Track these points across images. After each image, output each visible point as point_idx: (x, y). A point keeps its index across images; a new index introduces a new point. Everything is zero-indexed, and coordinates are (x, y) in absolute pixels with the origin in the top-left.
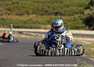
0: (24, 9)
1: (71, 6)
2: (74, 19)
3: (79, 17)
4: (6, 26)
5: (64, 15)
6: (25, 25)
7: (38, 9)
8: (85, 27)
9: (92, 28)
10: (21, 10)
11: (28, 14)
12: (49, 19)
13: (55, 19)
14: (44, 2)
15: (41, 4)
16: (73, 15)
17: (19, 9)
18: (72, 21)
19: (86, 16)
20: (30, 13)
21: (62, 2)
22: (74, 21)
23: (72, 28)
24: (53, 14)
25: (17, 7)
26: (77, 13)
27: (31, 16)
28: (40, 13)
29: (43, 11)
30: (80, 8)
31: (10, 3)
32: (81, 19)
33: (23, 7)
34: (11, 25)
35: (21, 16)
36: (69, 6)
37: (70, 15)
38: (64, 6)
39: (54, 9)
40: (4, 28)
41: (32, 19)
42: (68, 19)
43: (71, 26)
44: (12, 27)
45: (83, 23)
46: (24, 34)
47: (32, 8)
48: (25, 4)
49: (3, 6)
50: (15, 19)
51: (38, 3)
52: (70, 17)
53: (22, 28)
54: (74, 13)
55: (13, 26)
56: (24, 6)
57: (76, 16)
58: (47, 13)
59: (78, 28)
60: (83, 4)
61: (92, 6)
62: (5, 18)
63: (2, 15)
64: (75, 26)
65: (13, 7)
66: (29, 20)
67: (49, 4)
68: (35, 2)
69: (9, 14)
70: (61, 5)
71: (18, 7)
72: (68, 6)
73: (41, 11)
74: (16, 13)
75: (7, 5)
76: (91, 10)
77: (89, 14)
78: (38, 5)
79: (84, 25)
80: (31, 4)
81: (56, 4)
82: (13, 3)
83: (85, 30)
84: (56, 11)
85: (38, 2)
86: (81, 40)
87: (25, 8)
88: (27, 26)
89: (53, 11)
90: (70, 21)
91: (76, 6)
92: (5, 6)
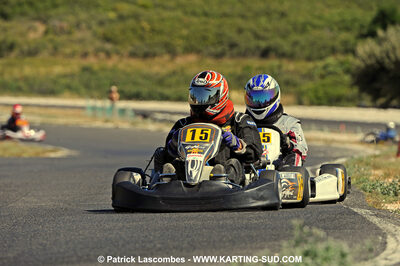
0: (158, 39)
1: (315, 27)
2: (323, 72)
3: (342, 63)
4: (95, 93)
5: (291, 57)
6: (160, 90)
7: (204, 38)
8: (360, 98)
9: (382, 101)
10: (148, 41)
11: (172, 53)
12: (239, 71)
13: (260, 68)
14: (225, 15)
15: (214, 22)
16: (321, 58)
17: (142, 38)
18: (317, 77)
19: (363, 61)
20: (179, 50)
21: (283, 15)
22: (322, 77)
23: (318, 102)
24: (253, 54)
25: (134, 30)
26: (333, 51)
27: (180, 61)
28: (212, 50)
29: (221, 43)
30: (344, 36)
31: (112, 15)
32: (347, 71)
33: (153, 30)
34: (114, 88)
35: (149, 61)
36: (309, 28)
37: (309, 59)
38: (290, 27)
39: (257, 37)
40: (92, 97)
41: (182, 70)
42: (304, 72)
43: (311, 94)
44: (116, 95)
45: (352, 86)
46: (155, 120)
47: (185, 32)
48: (163, 20)
49: (89, 28)
50: (129, 70)
51: (203, 19)
52: (311, 65)
53: (150, 97)
54: (323, 53)
55: (120, 92)
56: (157, 26)
57: (331, 60)
58: (235, 51)
59: (335, 101)
60: (354, 20)
61: (384, 28)
62: (96, 67)
63: (85, 55)
64: (326, 93)
65: (123, 32)
66: (174, 73)
67: (240, 22)
68: (194, 14)
69: (108, 54)
70: (282, 24)
71: (140, 32)
72: (303, 29)
73: (213, 45)
74: (130, 48)
75: (101, 23)
76: (380, 42)
77: (371, 55)
78: (206, 23)
79: (356, 90)
80: (180, 20)
81: (263, 20)
82: (121, 18)
83: (360, 106)
84: (263, 44)
85: (206, 14)
86: (343, 142)
87: (160, 32)
88: (167, 92)
89: (253, 43)
90: (309, 76)
91: (331, 30)
92: (95, 27)
